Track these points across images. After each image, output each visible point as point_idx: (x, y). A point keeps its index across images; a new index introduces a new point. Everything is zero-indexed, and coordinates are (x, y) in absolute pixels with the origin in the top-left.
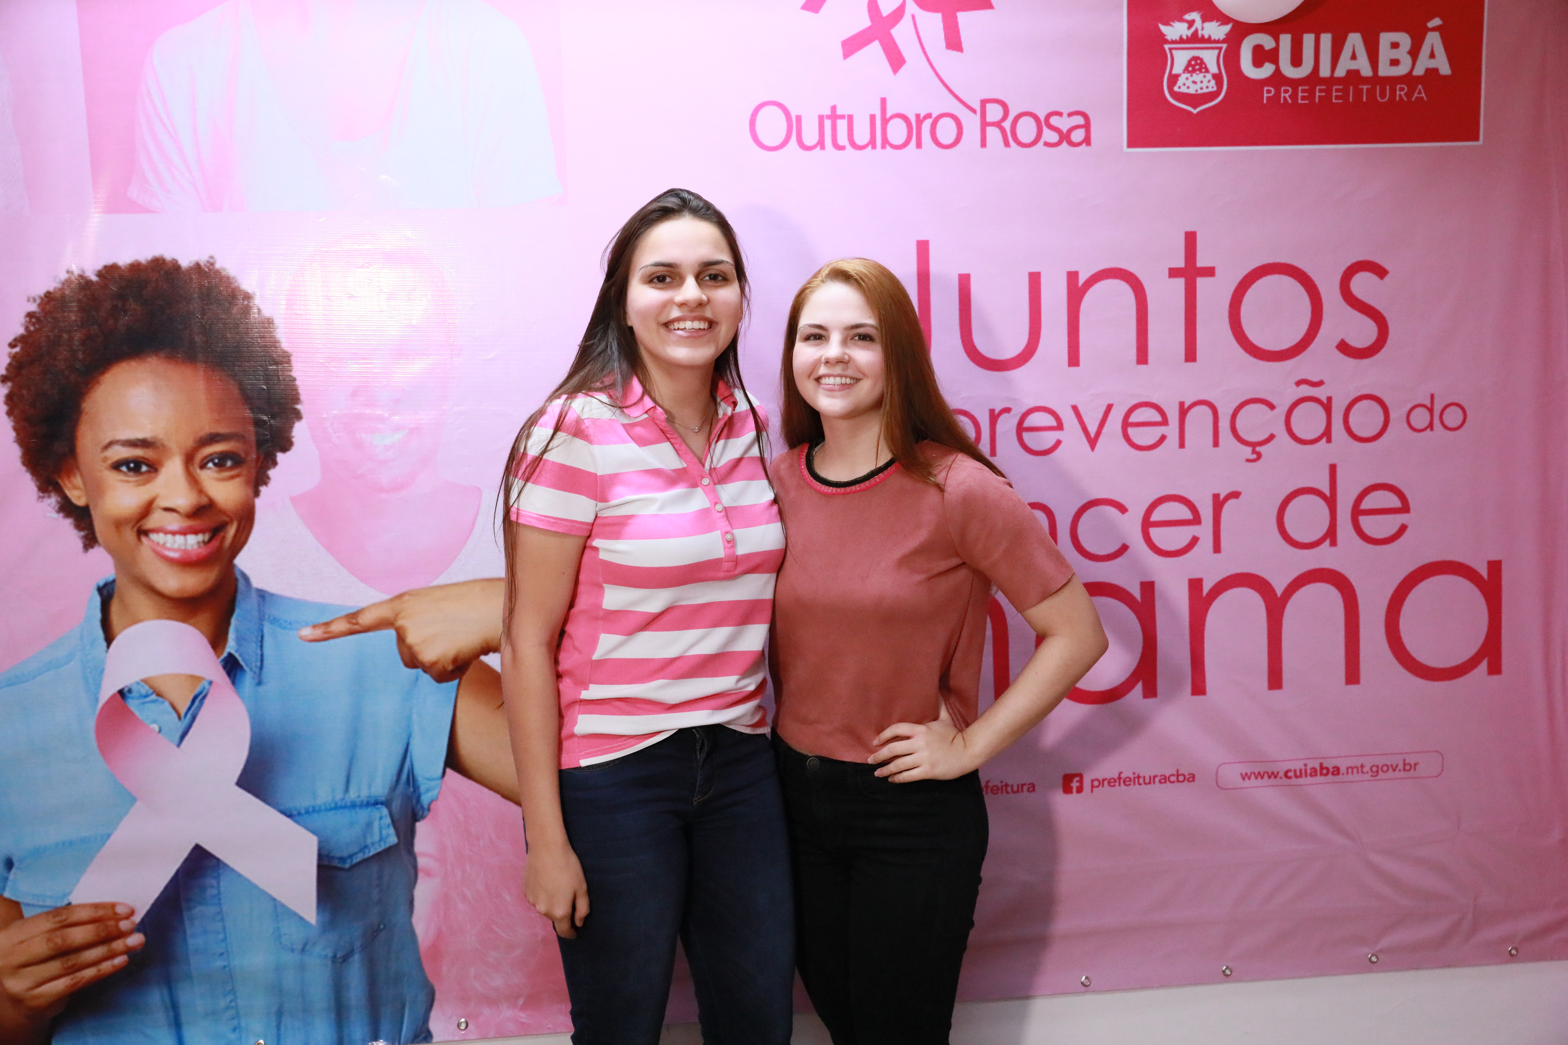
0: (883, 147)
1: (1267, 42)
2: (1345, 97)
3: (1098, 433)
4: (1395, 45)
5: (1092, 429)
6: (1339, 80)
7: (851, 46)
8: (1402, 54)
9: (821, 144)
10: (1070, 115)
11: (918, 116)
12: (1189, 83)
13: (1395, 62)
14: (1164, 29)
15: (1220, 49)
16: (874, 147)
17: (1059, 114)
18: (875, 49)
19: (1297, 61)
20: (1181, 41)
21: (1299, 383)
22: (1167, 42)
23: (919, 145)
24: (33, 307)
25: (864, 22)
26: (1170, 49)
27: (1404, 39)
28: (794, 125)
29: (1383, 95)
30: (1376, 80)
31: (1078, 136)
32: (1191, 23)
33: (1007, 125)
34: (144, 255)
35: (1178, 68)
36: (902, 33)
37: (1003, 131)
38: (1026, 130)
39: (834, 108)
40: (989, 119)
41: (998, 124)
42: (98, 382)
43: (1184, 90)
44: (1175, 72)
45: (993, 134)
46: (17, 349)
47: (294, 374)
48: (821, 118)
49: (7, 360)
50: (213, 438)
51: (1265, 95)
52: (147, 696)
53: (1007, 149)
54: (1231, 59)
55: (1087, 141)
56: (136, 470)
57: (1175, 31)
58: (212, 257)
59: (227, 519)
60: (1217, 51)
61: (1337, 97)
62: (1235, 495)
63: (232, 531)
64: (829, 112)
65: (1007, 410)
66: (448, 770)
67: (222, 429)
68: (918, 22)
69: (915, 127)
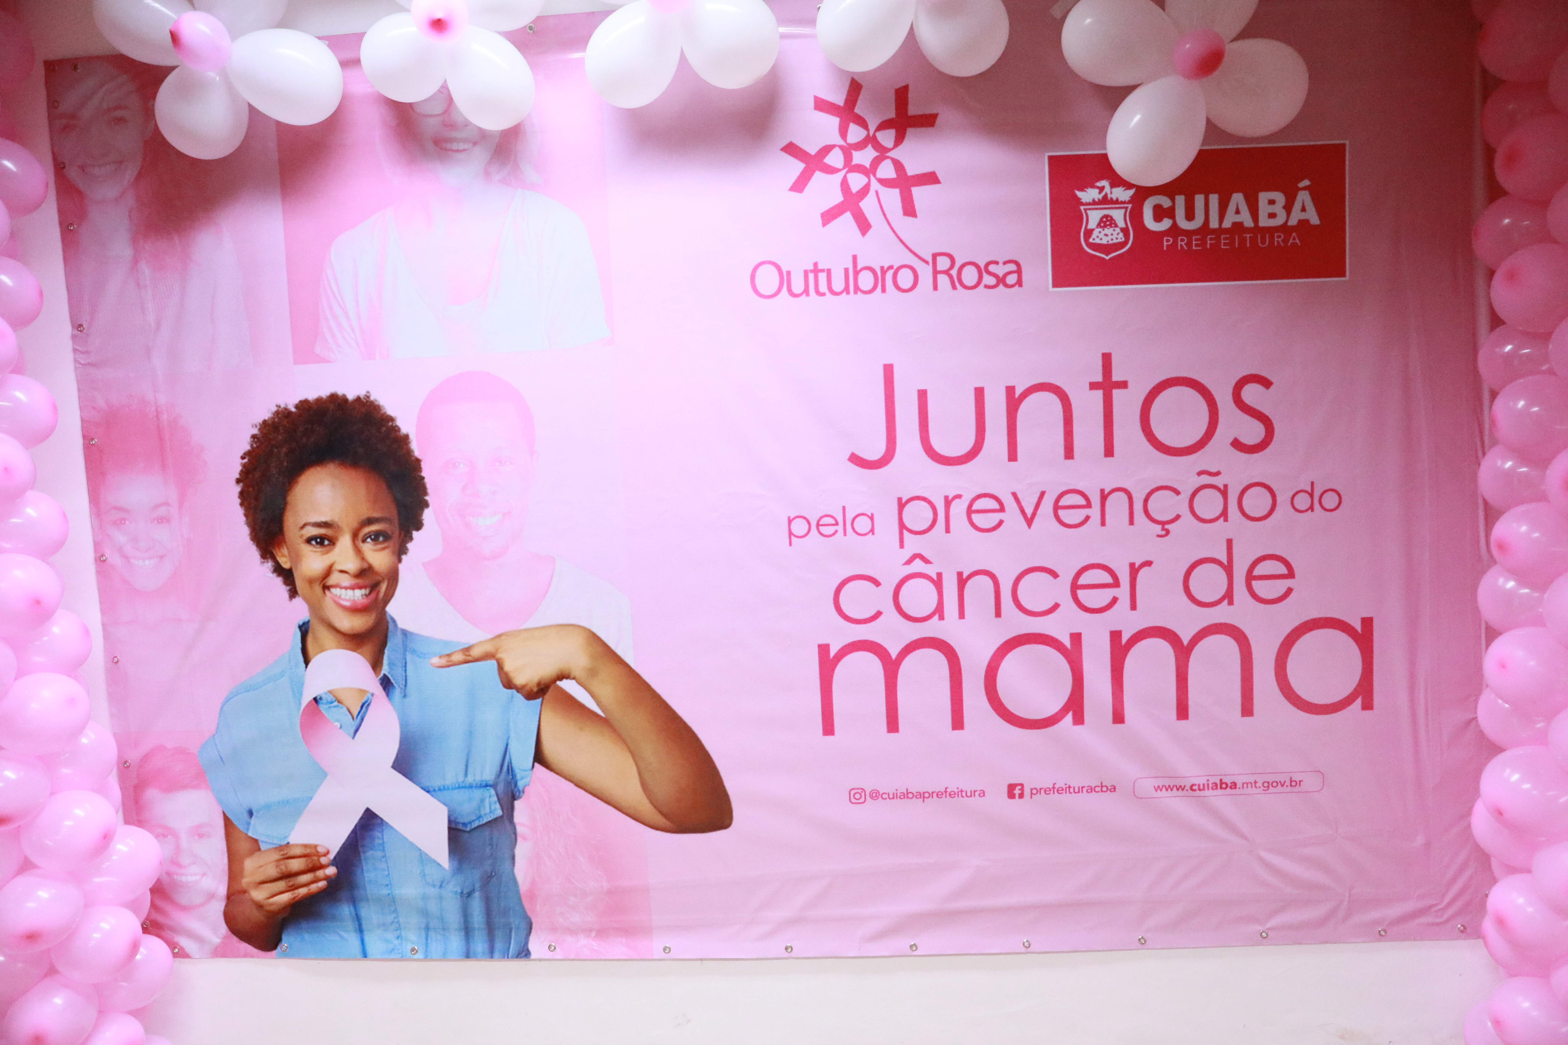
0: (855, 293)
1: (1165, 202)
2: (1232, 243)
3: (1034, 514)
4: (1272, 202)
5: (1029, 511)
6: (1226, 231)
7: (828, 217)
8: (1278, 209)
9: (806, 291)
10: (1005, 263)
11: (882, 268)
12: (1101, 236)
13: (1272, 216)
14: (1079, 194)
15: (1126, 208)
16: (848, 293)
17: (997, 263)
18: (847, 218)
19: (1190, 216)
20: (1094, 203)
21: (1200, 473)
22: (1083, 204)
23: (884, 290)
24: (255, 431)
25: (839, 198)
26: (1085, 210)
27: (1280, 198)
28: (785, 278)
29: (1263, 242)
30: (1257, 229)
31: (1012, 279)
32: (1101, 189)
33: (954, 272)
34: (324, 393)
35: (1092, 224)
36: (868, 205)
37: (951, 277)
38: (970, 276)
39: (816, 264)
40: (939, 268)
41: (947, 272)
42: (297, 482)
43: (1097, 241)
44: (1090, 227)
45: (943, 279)
46: (246, 460)
47: (423, 474)
48: (806, 273)
49: (239, 468)
50: (370, 521)
51: (1165, 243)
52: (332, 702)
53: (955, 291)
54: (1136, 216)
55: (1019, 283)
56: (321, 543)
57: (1088, 195)
58: (368, 392)
59: (380, 579)
60: (1123, 211)
61: (1225, 244)
62: (1148, 563)
63: (383, 587)
64: (812, 268)
65: (959, 496)
66: (536, 764)
67: (376, 515)
68: (880, 196)
69: (880, 276)
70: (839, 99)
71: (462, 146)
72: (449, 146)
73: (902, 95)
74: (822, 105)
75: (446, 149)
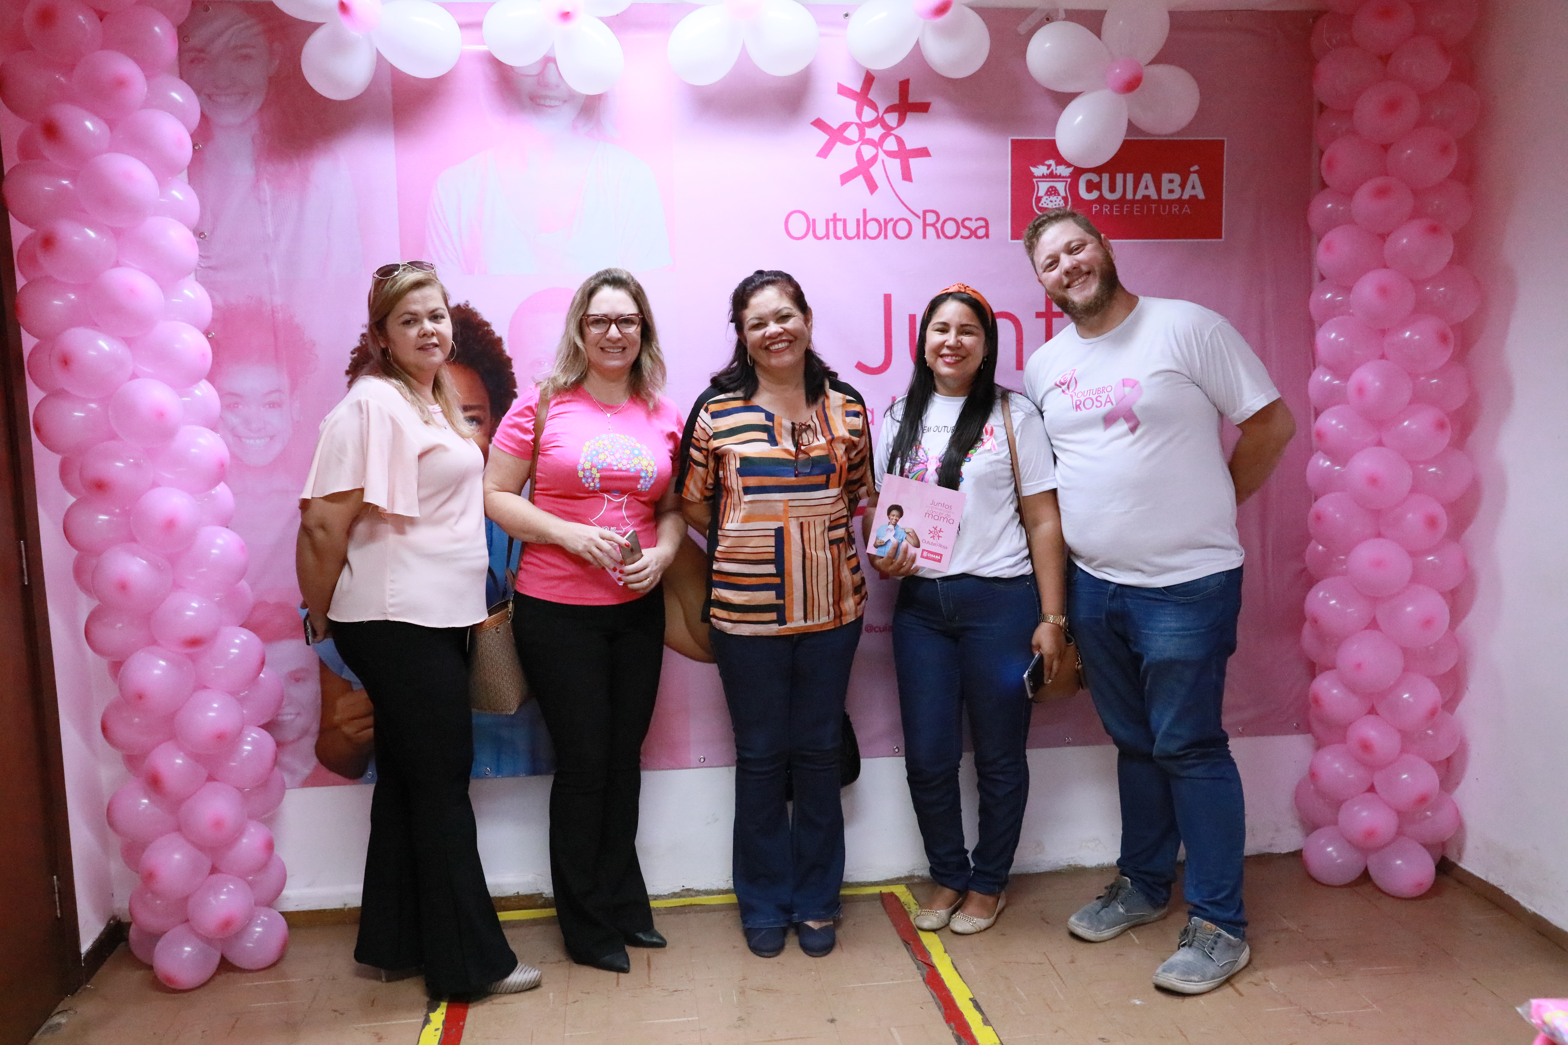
22: (1035, 177)
50: (465, 408)
67: (471, 403)
69: (883, 225)
70: (857, 87)
71: (553, 103)
72: (542, 102)
73: (904, 86)
74: (843, 90)
75: (539, 105)
